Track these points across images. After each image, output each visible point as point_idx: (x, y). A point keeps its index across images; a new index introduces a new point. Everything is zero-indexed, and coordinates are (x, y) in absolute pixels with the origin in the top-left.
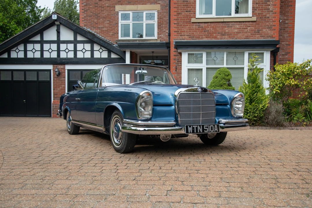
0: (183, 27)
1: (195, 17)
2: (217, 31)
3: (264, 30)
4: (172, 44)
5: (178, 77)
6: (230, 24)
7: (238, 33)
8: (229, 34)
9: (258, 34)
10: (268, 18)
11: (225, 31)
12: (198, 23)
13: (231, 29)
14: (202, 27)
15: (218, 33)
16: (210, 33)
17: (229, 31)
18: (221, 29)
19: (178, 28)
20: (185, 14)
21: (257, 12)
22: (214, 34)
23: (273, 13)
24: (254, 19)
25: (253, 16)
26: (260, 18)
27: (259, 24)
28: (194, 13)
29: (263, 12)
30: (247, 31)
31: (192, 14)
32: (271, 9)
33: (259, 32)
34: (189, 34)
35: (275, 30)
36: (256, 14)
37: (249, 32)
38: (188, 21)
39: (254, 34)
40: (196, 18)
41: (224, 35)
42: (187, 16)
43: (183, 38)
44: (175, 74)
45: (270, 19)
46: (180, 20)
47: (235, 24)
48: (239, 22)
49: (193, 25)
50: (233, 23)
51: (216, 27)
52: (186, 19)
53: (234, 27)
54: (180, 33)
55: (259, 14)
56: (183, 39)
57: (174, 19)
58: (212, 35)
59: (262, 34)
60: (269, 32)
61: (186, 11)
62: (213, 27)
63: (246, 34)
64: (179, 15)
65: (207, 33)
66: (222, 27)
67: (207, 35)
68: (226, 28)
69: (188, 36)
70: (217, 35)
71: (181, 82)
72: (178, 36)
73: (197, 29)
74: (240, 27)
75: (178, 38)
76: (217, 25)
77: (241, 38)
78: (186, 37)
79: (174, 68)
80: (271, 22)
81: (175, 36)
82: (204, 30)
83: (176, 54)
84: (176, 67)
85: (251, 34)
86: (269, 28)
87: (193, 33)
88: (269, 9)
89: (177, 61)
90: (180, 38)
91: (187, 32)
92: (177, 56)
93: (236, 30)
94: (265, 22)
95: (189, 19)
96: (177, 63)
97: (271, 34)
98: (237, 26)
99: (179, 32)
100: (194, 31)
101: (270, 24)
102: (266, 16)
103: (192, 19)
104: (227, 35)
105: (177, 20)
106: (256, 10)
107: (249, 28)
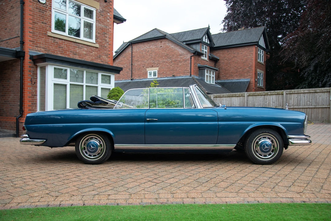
0: (39, 39)
1: (50, 31)
2: (70, 49)
3: (103, 57)
4: (27, 54)
5: (33, 91)
6: (81, 45)
7: (86, 55)
8: (79, 55)
9: (99, 59)
10: (106, 47)
11: (76, 51)
12: (54, 37)
13: (81, 50)
14: (57, 43)
15: (71, 52)
16: (64, 50)
17: (79, 51)
18: (73, 48)
19: (34, 37)
20: (41, 25)
21: (99, 40)
22: (68, 52)
23: (109, 44)
24: (97, 45)
25: (96, 43)
26: (101, 46)
27: (100, 51)
28: (50, 27)
29: (102, 41)
30: (92, 55)
31: (48, 27)
32: (107, 41)
33: (100, 57)
34: (45, 46)
35: (110, 58)
36: (98, 42)
37: (94, 56)
38: (43, 33)
39: (97, 59)
40: (52, 33)
41: (75, 54)
42: (43, 27)
43: (39, 49)
44: (30, 87)
45: (107, 49)
46: (36, 30)
47: (84, 46)
48: (87, 45)
49: (49, 39)
50: (82, 45)
51: (69, 45)
52: (42, 31)
53: (83, 49)
54: (35, 44)
55: (100, 42)
56: (38, 51)
57: (30, 28)
58: (66, 52)
59: (102, 60)
60: (106, 59)
61: (42, 23)
62: (67, 45)
63: (91, 57)
64: (35, 24)
65: (62, 50)
66: (74, 47)
67: (61, 51)
68: (77, 49)
69: (43, 48)
70: (70, 53)
71: (37, 96)
72: (34, 46)
73: (53, 44)
74: (87, 50)
75: (34, 48)
76: (70, 44)
77: (88, 59)
78: (42, 49)
79: (29, 80)
80: (107, 51)
81: (30, 46)
82: (59, 46)
83: (32, 66)
84: (31, 80)
85: (95, 58)
86: (106, 56)
87: (49, 47)
88: (106, 40)
89: (33, 74)
90: (35, 49)
91: (43, 44)
92: (32, 67)
93: (84, 52)
94: (104, 50)
95: (45, 32)
96: (32, 76)
97: (107, 61)
98: (85, 49)
99: (34, 42)
100: (50, 45)
101: (107, 52)
102: (104, 45)
103: (48, 32)
104: (78, 55)
105: (32, 28)
106: (98, 38)
107: (93, 52)
